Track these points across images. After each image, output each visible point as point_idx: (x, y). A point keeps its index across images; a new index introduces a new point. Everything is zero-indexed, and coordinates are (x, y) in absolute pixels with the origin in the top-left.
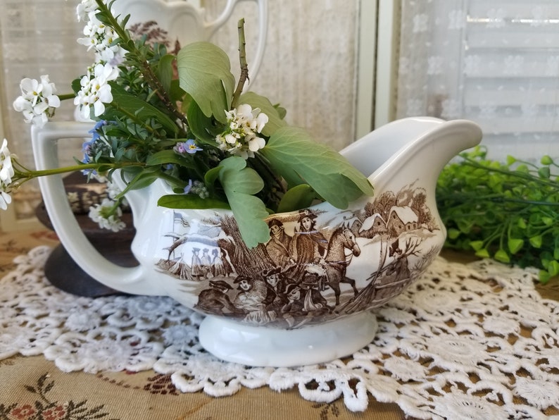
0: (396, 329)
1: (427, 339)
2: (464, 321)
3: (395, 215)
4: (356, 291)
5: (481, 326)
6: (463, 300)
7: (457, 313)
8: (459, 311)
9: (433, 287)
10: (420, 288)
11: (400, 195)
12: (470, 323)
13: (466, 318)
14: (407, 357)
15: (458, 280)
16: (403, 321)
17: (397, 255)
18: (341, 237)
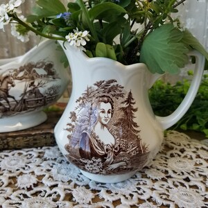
0: (152, 183)
1: (170, 190)
2: (195, 179)
3: (35, 71)
4: (16, 101)
5: (205, 183)
6: (196, 164)
7: (191, 174)
8: (193, 172)
9: (179, 156)
10: (172, 156)
11: (38, 63)
12: (199, 181)
13: (196, 177)
14: (155, 203)
15: (195, 150)
16: (157, 178)
17: (32, 87)
18: (7, 80)
